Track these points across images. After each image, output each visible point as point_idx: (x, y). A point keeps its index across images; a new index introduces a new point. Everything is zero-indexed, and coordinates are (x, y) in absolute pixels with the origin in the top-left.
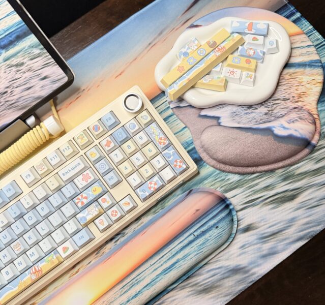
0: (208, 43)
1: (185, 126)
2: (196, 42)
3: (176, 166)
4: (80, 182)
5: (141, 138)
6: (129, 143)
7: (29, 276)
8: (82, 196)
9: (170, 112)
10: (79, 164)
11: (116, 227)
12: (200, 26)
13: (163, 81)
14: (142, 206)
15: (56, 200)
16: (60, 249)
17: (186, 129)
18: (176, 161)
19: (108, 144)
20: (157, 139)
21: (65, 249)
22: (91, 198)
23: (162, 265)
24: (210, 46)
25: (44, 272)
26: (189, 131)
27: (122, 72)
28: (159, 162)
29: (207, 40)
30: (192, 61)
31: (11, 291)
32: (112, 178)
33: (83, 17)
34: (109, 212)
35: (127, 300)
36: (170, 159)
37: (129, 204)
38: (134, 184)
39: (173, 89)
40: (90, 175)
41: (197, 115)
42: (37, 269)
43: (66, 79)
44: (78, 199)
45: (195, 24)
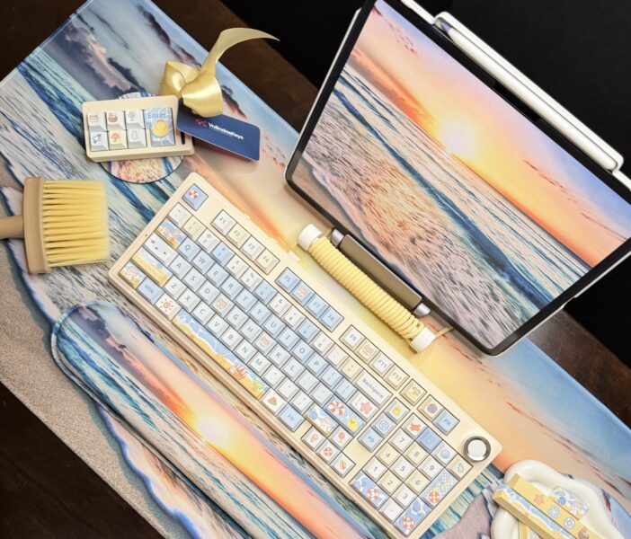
0: (585, 529)
1: (461, 515)
2: (582, 512)
3: (406, 521)
4: (358, 402)
5: (432, 468)
6: (423, 453)
7: (232, 364)
8: (342, 407)
9: (477, 490)
10: (382, 396)
11: (311, 456)
12: (610, 509)
13: (516, 477)
14: (343, 484)
15: (331, 376)
16: (272, 394)
17: (458, 519)
18: (411, 520)
19: (415, 427)
20: (436, 489)
21: (273, 401)
22: (341, 419)
23: (279, 527)
24: (580, 534)
25: (241, 381)
26: (455, 523)
27: (518, 410)
28: (406, 497)
29: (588, 527)
30: (554, 512)
31: (211, 347)
32: (372, 440)
33: (587, 334)
34: (329, 445)
35: (229, 492)
36: (412, 511)
37: (344, 468)
38: (371, 471)
39: (508, 495)
40: (371, 412)
41: (480, 531)
42: (243, 372)
43: (490, 347)
44: (338, 404)
45: (611, 501)
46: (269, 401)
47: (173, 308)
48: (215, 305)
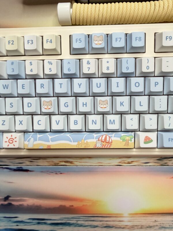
7: (95, 140)
16: (142, 135)
21: (148, 140)
25: (113, 146)
42: (108, 139)
46: (145, 143)
47: (17, 140)
48: (44, 110)
